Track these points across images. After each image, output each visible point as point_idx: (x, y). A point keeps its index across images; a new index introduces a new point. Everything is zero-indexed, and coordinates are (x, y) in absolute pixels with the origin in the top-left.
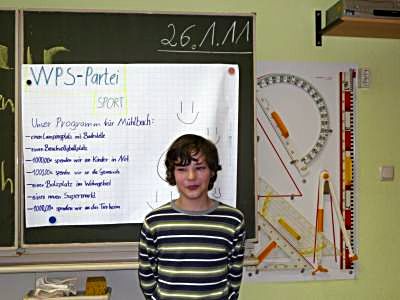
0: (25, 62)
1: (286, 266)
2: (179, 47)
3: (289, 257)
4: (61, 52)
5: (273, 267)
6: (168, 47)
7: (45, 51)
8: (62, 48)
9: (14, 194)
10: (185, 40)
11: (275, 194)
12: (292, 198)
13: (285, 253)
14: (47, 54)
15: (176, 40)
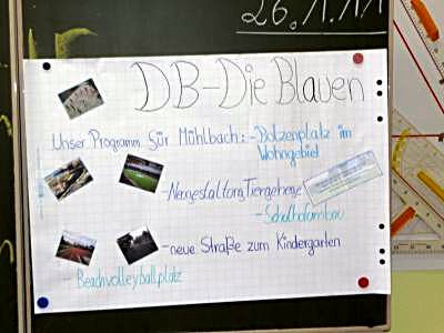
0: (26, 56)
1: (428, 247)
2: (270, 27)
3: (434, 233)
4: (82, 36)
5: (407, 248)
6: (253, 26)
7: (57, 35)
8: (85, 31)
9: (15, 263)
10: (279, 15)
11: (412, 132)
12: (440, 140)
13: (428, 226)
14: (60, 39)
15: (266, 14)
